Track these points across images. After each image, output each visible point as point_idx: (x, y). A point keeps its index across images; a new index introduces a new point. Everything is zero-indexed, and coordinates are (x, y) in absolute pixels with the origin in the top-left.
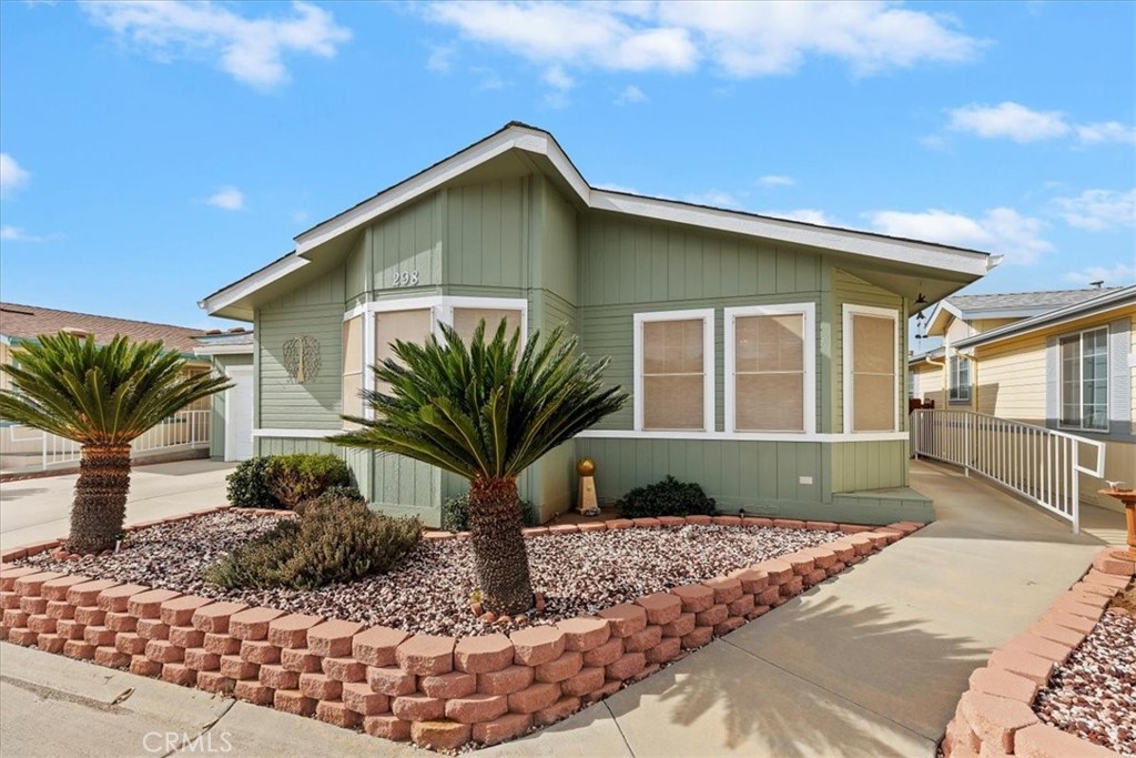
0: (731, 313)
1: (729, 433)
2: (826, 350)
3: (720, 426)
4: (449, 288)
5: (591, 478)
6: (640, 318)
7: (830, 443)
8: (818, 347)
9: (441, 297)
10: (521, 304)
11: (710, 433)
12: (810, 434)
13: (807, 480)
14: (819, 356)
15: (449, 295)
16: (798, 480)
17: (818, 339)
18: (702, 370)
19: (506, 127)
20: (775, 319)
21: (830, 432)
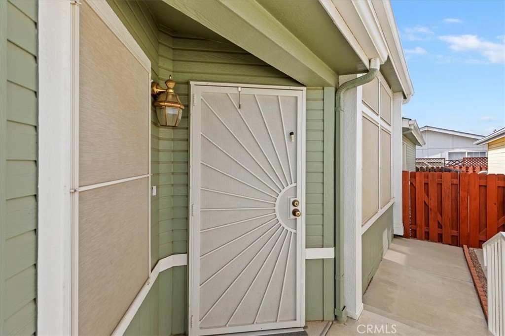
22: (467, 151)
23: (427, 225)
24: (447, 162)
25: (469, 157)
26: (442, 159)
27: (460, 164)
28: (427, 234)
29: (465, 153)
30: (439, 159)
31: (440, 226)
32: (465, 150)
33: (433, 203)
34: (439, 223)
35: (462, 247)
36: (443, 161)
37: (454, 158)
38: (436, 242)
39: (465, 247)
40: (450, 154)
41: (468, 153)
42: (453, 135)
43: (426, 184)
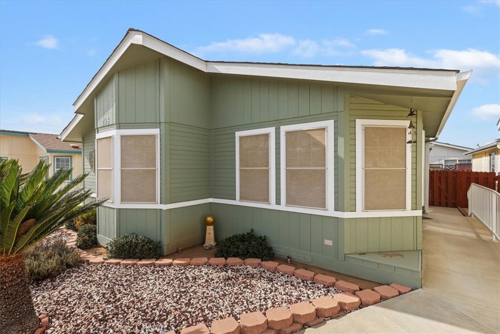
0: (284, 129)
1: (283, 207)
2: (341, 154)
3: (278, 202)
4: (120, 125)
5: (212, 227)
6: (238, 134)
7: (343, 219)
8: (336, 151)
9: (116, 130)
10: (156, 131)
11: (273, 206)
12: (330, 211)
13: (329, 243)
14: (336, 157)
15: (119, 129)
16: (323, 242)
17: (336, 145)
18: (268, 166)
19: (128, 33)
20: (308, 132)
21: (344, 211)
22: (458, 159)
23: (440, 198)
24: (444, 167)
25: (459, 163)
26: (440, 165)
27: (453, 168)
28: (440, 203)
29: (456, 160)
30: (438, 165)
31: (447, 198)
32: (457, 158)
33: (443, 187)
34: (446, 197)
35: (458, 208)
36: (441, 166)
37: (449, 164)
38: (444, 207)
39: (459, 208)
40: (445, 161)
41: (459, 160)
42: (448, 147)
43: (440, 177)
